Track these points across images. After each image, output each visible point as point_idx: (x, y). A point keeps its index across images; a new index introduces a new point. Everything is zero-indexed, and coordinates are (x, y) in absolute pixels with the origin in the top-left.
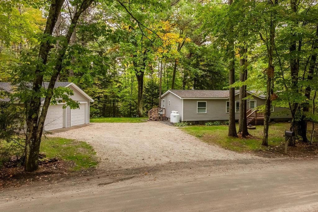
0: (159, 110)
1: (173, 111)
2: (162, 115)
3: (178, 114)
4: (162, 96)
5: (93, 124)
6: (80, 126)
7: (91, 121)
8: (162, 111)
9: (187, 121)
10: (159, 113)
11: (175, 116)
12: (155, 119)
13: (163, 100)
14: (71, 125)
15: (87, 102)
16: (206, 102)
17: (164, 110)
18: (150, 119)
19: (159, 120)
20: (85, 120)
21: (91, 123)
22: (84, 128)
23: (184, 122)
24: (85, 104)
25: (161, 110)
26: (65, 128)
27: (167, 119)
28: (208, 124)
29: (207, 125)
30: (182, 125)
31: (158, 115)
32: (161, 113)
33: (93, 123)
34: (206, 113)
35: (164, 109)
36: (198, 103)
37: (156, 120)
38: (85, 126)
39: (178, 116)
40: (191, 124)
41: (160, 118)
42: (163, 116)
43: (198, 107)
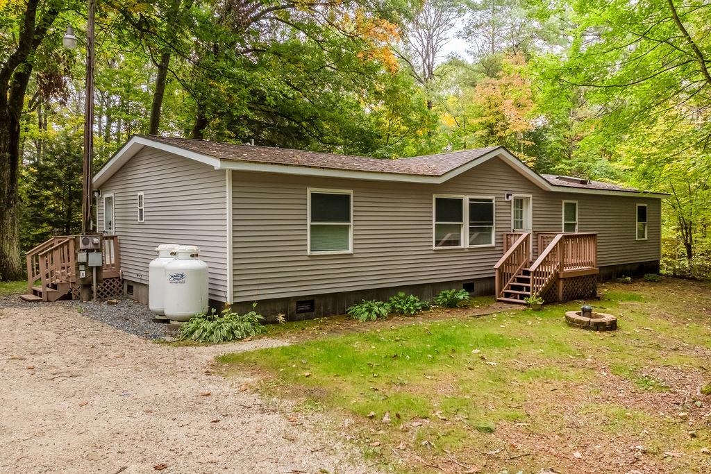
0: (82, 246)
1: (161, 247)
2: (99, 269)
3: (197, 264)
4: (95, 179)
8: (98, 251)
9: (259, 302)
10: (82, 257)
11: (178, 277)
12: (63, 291)
13: (106, 196)
16: (350, 192)
17: (109, 246)
18: (35, 292)
19: (84, 295)
23: (242, 307)
25: (90, 246)
27: (130, 289)
28: (370, 310)
29: (369, 319)
30: (231, 331)
31: (78, 269)
32: (95, 259)
34: (350, 251)
35: (112, 238)
36: (313, 195)
37: (68, 297)
39: (198, 272)
40: (281, 318)
41: (87, 285)
42: (106, 273)
43: (313, 220)
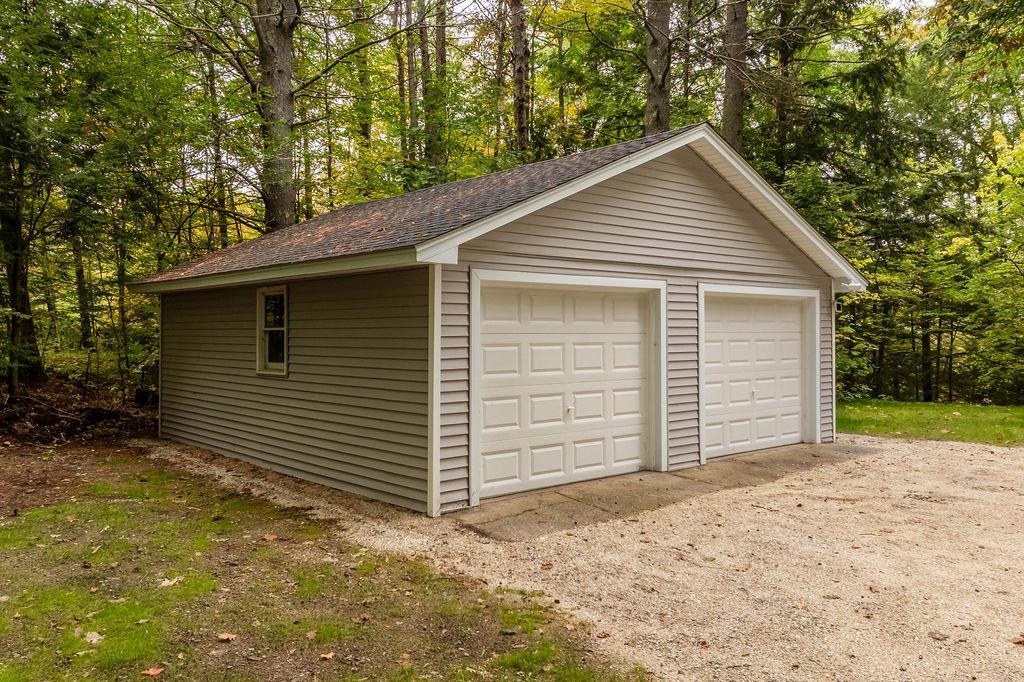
5: (865, 452)
6: (773, 462)
7: (844, 425)
14: (706, 452)
15: (815, 294)
20: (807, 417)
21: (845, 438)
22: (795, 479)
24: (802, 305)
26: (657, 471)
33: (861, 441)
38: (808, 466)
